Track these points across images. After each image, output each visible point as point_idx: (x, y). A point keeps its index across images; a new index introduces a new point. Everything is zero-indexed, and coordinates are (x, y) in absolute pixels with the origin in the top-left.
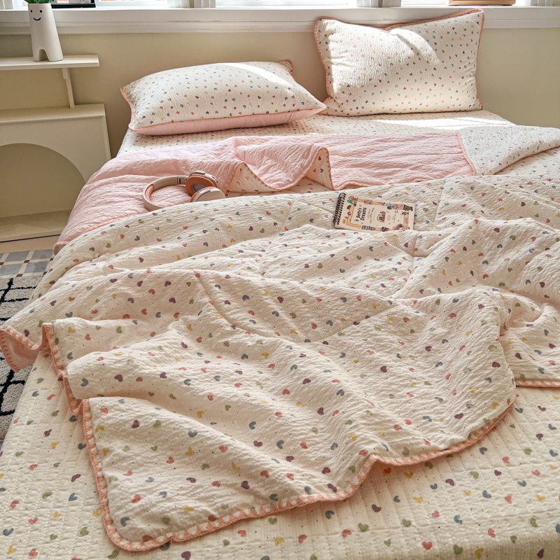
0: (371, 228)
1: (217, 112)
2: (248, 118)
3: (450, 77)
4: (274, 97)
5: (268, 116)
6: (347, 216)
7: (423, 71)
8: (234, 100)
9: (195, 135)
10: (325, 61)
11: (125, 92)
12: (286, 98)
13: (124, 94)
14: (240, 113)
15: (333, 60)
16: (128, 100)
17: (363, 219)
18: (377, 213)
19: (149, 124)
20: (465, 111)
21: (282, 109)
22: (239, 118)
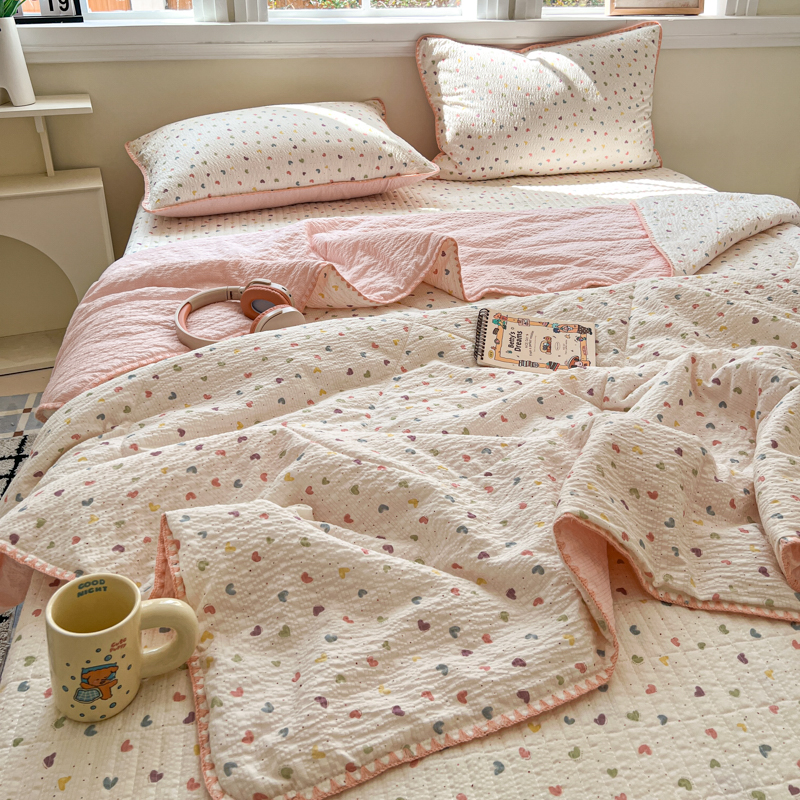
0: (532, 364)
1: (276, 180)
2: (323, 187)
3: (617, 121)
4: (362, 155)
5: (354, 184)
6: (494, 345)
7: (579, 114)
8: (302, 161)
9: (244, 216)
10: (433, 99)
11: (133, 151)
12: (380, 157)
13: (131, 154)
14: (312, 181)
15: (444, 99)
16: (138, 163)
17: (518, 349)
18: (539, 340)
19: (173, 201)
20: (638, 170)
21: (374, 173)
22: (310, 189)
